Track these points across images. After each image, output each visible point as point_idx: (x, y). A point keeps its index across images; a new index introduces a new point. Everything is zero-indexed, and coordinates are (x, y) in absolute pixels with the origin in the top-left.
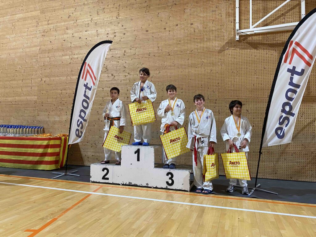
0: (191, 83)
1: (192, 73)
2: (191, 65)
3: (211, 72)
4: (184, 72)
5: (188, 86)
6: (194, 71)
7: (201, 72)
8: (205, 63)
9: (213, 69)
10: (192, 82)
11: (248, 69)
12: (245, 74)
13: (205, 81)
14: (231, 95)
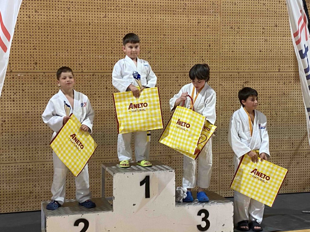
0: (164, 42)
1: (167, 23)
2: (164, 9)
3: (199, 25)
4: (152, 20)
5: (159, 47)
6: (169, 20)
7: (182, 24)
8: (190, 8)
9: (201, 19)
10: (167, 39)
11: (253, 25)
12: (250, 32)
13: (189, 39)
14: (228, 66)
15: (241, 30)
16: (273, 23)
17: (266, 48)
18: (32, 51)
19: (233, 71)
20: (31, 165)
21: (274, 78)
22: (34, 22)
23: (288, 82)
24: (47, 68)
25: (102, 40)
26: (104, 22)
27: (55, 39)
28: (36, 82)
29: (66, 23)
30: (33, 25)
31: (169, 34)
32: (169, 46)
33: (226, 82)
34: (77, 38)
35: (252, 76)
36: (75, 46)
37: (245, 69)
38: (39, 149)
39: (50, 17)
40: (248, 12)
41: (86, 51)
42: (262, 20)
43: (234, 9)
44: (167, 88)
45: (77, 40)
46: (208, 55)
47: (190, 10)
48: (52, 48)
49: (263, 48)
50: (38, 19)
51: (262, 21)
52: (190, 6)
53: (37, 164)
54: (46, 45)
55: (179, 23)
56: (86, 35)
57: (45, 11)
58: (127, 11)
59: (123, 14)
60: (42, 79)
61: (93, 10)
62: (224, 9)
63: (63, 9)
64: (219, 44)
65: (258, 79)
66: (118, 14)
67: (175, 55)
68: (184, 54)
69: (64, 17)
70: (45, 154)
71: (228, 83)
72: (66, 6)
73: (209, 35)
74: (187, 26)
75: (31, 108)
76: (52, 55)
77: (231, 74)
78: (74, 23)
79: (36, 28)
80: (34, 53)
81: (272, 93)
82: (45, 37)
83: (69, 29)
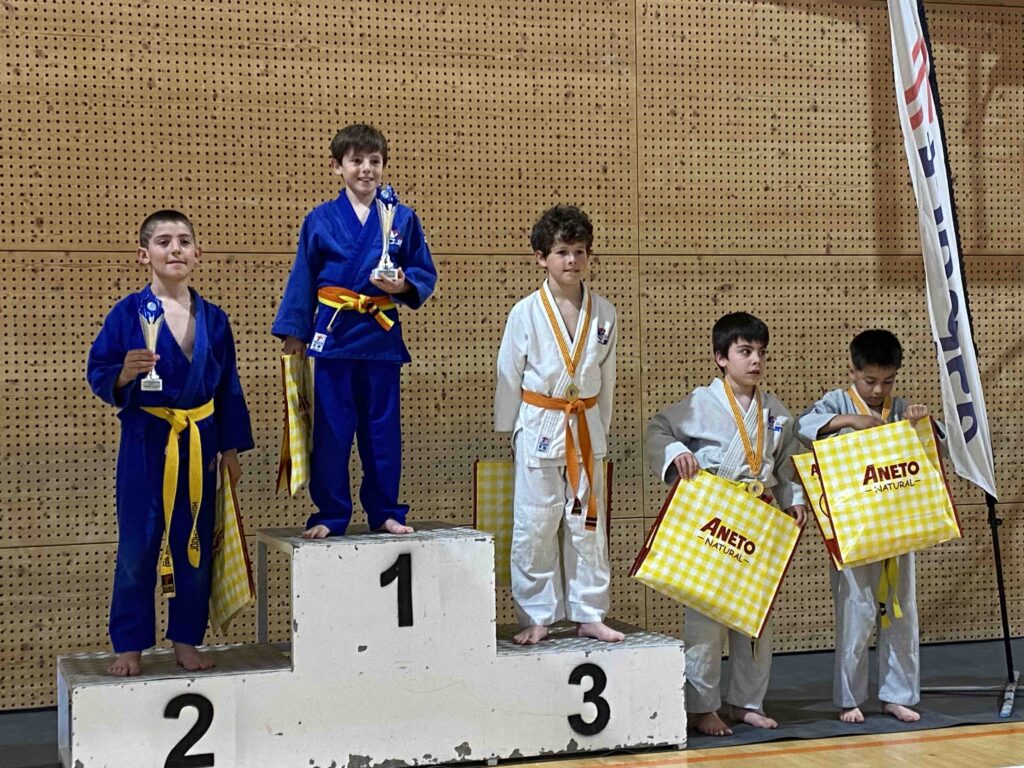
1: (466, 97)
2: (457, 50)
3: (570, 102)
4: (417, 85)
5: (443, 172)
6: (474, 87)
7: (514, 98)
8: (537, 47)
9: (578, 83)
10: (468, 148)
11: (743, 104)
12: (731, 128)
13: (539, 149)
14: (666, 234)
15: (702, 120)
16: (805, 99)
17: (784, 179)
18: (27, 181)
19: (681, 250)
20: (25, 556)
21: (814, 276)
22: (33, 88)
23: (857, 286)
24: (76, 235)
25: (256, 148)
26: (263, 89)
27: (101, 142)
28: (38, 283)
29: (137, 91)
30: (29, 98)
31: (475, 130)
32: (476, 168)
33: (659, 287)
34: (176, 139)
35: (741, 268)
36: (167, 166)
37: (718, 244)
38: (53, 504)
39: (84, 72)
40: (724, 62)
41: (203, 184)
42: (768, 90)
43: (679, 53)
44: (470, 305)
45: (175, 148)
46: (602, 200)
47: (540, 56)
48: (92, 173)
49: (776, 178)
50: (46, 79)
51: (768, 93)
52: (537, 42)
53: (45, 551)
54: (74, 162)
55: (507, 97)
56: (202, 131)
57: (70, 53)
58: (335, 56)
59: (324, 65)
60: (61, 275)
61: (227, 52)
62: (648, 52)
63: (127, 46)
64: (633, 162)
65: (763, 276)
66: (307, 65)
67: (495, 199)
68: (524, 195)
69: (131, 74)
70: (72, 519)
71: (667, 288)
72: (136, 38)
73: (601, 136)
74: (531, 107)
75: (25, 367)
76: (93, 194)
77: (674, 260)
78: (165, 94)
79: (39, 107)
80: (32, 190)
81: (807, 323)
82: (68, 136)
83: (146, 110)
